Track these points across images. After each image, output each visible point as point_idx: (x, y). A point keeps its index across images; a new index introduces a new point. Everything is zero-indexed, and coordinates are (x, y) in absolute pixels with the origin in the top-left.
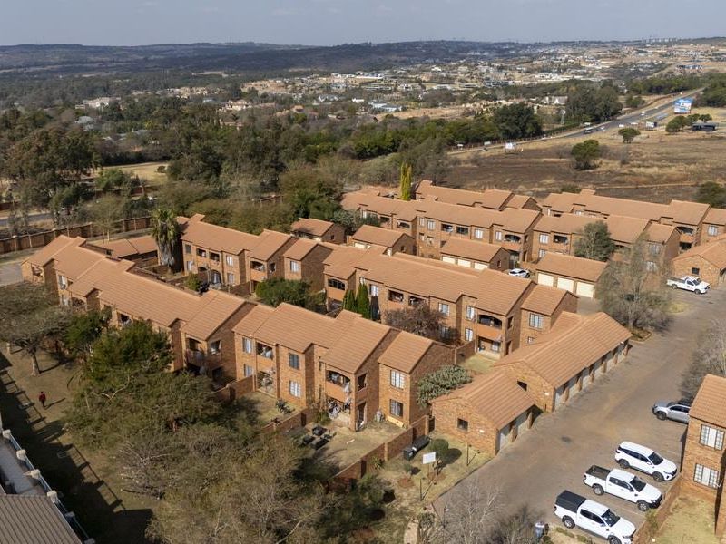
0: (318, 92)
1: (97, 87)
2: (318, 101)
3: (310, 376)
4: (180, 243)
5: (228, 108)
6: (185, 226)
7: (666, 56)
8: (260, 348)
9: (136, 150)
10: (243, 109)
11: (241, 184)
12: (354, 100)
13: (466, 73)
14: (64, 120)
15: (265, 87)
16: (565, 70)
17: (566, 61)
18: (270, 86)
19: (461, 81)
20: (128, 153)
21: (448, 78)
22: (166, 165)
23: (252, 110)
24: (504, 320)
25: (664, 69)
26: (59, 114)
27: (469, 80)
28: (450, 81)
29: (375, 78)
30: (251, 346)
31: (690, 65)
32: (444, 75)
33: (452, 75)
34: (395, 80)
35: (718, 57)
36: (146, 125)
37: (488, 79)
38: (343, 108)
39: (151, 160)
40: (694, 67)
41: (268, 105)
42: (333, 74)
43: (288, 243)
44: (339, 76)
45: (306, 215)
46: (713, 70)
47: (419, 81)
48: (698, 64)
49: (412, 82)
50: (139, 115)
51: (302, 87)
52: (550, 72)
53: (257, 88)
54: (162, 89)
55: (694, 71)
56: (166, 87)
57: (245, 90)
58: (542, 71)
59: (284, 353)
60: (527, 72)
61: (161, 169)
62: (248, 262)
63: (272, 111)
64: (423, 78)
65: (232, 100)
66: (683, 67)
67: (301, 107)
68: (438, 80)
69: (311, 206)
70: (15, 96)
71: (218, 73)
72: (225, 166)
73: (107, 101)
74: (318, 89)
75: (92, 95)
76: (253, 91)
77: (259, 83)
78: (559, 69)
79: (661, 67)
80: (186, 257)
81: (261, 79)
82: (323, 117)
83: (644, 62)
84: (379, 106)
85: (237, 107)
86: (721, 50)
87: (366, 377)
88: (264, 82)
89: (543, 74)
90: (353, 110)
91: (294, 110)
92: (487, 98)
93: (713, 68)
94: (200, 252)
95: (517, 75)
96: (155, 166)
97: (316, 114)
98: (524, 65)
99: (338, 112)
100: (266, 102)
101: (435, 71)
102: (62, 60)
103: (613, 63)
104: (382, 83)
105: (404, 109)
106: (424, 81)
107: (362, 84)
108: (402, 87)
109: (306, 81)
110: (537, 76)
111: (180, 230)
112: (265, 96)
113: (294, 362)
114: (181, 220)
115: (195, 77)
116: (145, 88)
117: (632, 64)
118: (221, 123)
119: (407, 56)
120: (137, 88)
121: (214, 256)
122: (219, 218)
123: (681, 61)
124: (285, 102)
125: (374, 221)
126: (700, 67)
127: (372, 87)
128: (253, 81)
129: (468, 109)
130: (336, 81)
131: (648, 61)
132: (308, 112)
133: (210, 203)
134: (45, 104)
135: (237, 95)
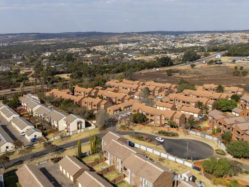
0: (114, 50)
1: (46, 49)
2: (113, 54)
3: (92, 106)
4: (74, 91)
5: (86, 56)
6: (75, 87)
7: (228, 37)
8: (85, 103)
9: (61, 71)
10: (90, 57)
11: (86, 80)
12: (124, 54)
13: (162, 43)
14: (39, 60)
15: (98, 48)
16: (194, 42)
17: (195, 39)
18: (99, 48)
19: (160, 46)
20: (59, 71)
21: (156, 45)
22: (70, 75)
23: (93, 57)
24: (121, 100)
25: (226, 42)
26: (37, 58)
27: (163, 46)
28: (156, 46)
29: (133, 45)
30: (84, 103)
31: (235, 40)
32: (155, 44)
33: (157, 44)
34: (139, 46)
35: (245, 38)
36: (63, 63)
37: (169, 45)
38: (120, 56)
39: (65, 73)
40: (236, 41)
41: (98, 55)
42: (120, 44)
43: (92, 90)
44: (122, 44)
45: (98, 86)
46: (242, 42)
47: (147, 46)
48: (238, 40)
49: (144, 46)
50: (60, 59)
51: (109, 48)
52: (189, 43)
53: (95, 49)
54: (66, 49)
55: (236, 43)
56: (67, 48)
57: (91, 49)
58: (187, 43)
59: (88, 103)
60: (182, 43)
61: (68, 76)
62: (85, 93)
63: (99, 57)
64: (148, 45)
65: (87, 53)
66: (232, 41)
67: (107, 56)
68: (153, 46)
69: (99, 84)
70: (21, 52)
71: (84, 43)
72: (83, 75)
73: (50, 54)
74: (114, 49)
75: (45, 51)
76: (94, 50)
77: (96, 47)
78: (192, 42)
79: (226, 41)
80: (75, 93)
81: (97, 46)
82: (113, 59)
83: (220, 39)
84: (131, 55)
85: (89, 56)
86: (248, 35)
87: (99, 105)
88: (98, 47)
89: (187, 44)
90: (123, 57)
91: (105, 57)
92: (163, 53)
93: (242, 41)
94: (77, 92)
95: (178, 44)
96: (67, 75)
97: (111, 58)
98: (181, 40)
99: (119, 57)
100: (97, 54)
101: (153, 43)
102: (34, 38)
103: (210, 39)
104: (135, 47)
105: (138, 57)
106: (148, 46)
107: (129, 47)
108: (141, 48)
109: (111, 46)
110: (185, 44)
111: (74, 88)
112: (97, 52)
113: (90, 104)
114: (74, 86)
115: (76, 44)
116: (61, 48)
117: (216, 40)
118: (83, 62)
119: (145, 37)
120: (58, 48)
121: (80, 92)
122: (81, 86)
123: (233, 39)
124: (103, 54)
125: (110, 87)
126: (238, 41)
127: (131, 48)
128: (95, 46)
129: (157, 56)
130: (121, 46)
131: (222, 39)
132: (109, 58)
133: (79, 83)
134: (31, 54)
135: (89, 52)
